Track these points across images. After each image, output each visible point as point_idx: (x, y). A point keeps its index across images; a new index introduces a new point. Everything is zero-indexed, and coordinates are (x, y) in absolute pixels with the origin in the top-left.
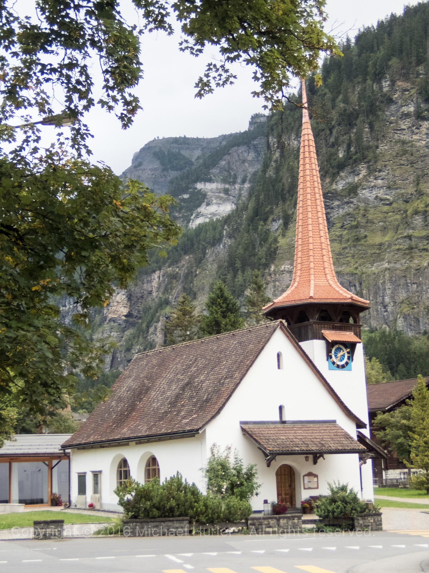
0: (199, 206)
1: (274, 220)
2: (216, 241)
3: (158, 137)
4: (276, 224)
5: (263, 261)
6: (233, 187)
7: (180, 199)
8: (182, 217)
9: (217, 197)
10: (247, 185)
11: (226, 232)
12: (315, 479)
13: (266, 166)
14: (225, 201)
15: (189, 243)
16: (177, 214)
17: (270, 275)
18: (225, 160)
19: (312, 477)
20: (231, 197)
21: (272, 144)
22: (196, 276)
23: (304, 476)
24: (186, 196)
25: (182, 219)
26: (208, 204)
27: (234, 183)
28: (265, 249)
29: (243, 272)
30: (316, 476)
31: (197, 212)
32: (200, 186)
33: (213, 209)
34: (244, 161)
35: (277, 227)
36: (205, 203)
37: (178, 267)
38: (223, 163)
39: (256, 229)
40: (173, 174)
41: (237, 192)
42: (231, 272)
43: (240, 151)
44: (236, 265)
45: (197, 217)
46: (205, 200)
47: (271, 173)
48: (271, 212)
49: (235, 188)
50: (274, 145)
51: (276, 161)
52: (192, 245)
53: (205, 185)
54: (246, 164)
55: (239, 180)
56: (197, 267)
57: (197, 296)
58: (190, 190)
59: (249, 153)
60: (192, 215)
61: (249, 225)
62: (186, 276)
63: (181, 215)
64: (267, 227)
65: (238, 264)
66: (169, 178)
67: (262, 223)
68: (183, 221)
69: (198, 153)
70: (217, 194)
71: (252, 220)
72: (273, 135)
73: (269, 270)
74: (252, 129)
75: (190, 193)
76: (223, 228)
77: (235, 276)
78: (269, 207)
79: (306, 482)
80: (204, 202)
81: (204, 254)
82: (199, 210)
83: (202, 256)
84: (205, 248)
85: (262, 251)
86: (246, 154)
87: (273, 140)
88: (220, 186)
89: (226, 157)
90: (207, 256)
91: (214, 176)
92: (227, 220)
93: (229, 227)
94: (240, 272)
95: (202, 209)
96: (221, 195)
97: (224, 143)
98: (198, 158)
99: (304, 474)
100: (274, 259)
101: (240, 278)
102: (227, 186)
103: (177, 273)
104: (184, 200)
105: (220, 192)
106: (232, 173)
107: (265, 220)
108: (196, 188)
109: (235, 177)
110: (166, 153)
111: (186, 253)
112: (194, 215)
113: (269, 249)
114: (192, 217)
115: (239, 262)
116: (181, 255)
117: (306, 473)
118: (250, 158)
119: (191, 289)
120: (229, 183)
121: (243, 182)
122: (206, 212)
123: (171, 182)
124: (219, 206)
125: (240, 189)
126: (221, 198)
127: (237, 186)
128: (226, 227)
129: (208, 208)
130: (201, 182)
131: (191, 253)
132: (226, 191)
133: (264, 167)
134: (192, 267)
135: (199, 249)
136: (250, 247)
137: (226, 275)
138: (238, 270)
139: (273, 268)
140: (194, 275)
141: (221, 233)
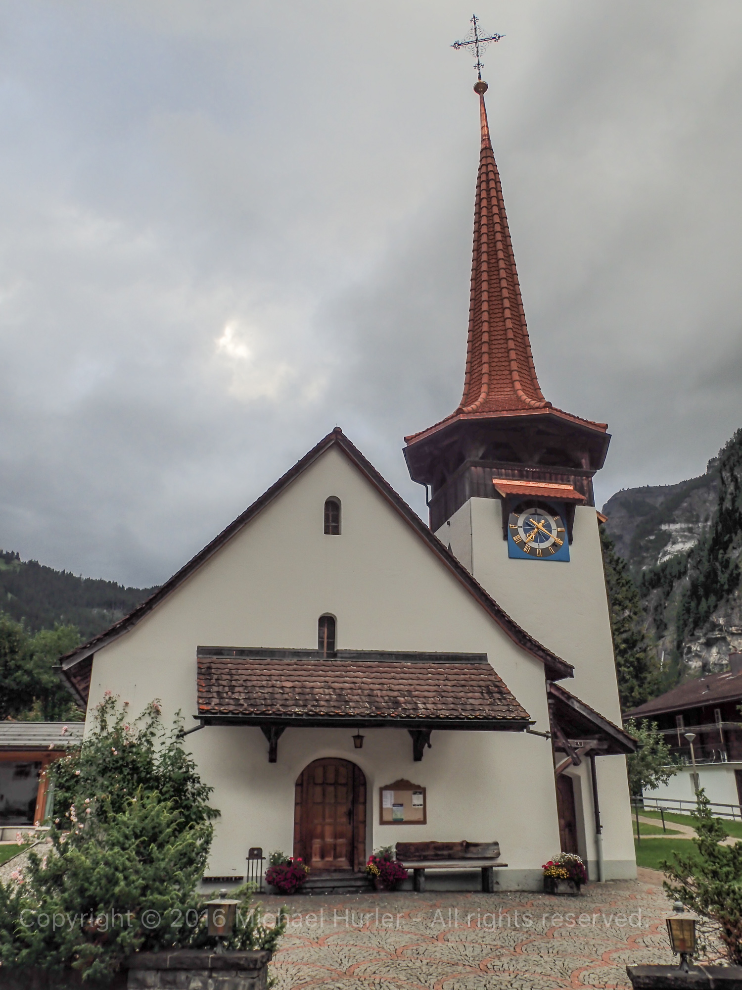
0: (666, 545)
1: (734, 548)
2: (681, 574)
3: (623, 489)
4: (737, 552)
5: (726, 587)
6: (697, 526)
7: (646, 540)
8: (651, 556)
9: (682, 536)
10: (709, 523)
11: (691, 565)
12: (417, 800)
13: (722, 500)
14: (689, 539)
15: (656, 578)
16: (645, 554)
17: (735, 600)
18: (686, 502)
19: (405, 795)
20: (696, 535)
21: (725, 478)
22: (665, 608)
23: (382, 790)
24: (652, 538)
25: (650, 559)
26: (674, 543)
27: (697, 521)
28: (726, 575)
29: (707, 599)
30: (421, 790)
31: (664, 551)
32: (664, 527)
33: (679, 547)
34: (705, 502)
35: (737, 555)
36: (671, 542)
37: (647, 601)
38: (685, 504)
39: (716, 559)
40: (639, 520)
41: (700, 530)
42: (695, 599)
43: (700, 493)
44: (699, 593)
45: (664, 555)
46: (671, 540)
47: (728, 505)
48: (730, 540)
49: (699, 527)
50: (727, 479)
51: (731, 494)
52: (659, 579)
53: (669, 526)
54: (708, 504)
55: (702, 519)
56: (666, 599)
57: (668, 626)
58: (655, 532)
59: (709, 493)
60: (659, 554)
61: (710, 555)
62: (656, 609)
63: (649, 555)
64: (727, 556)
65: (701, 591)
66: (635, 524)
67: (721, 551)
68: (652, 560)
69: (661, 499)
70: (682, 533)
71: (712, 551)
72: (725, 470)
73: (733, 595)
74: (710, 473)
75: (656, 535)
76: (687, 562)
77: (698, 604)
78: (728, 535)
79: (388, 804)
80: (669, 541)
81: (671, 586)
82: (666, 549)
83: (670, 589)
84: (672, 582)
85: (723, 578)
86: (706, 495)
87: (726, 475)
88: (684, 526)
89: (688, 499)
90: (674, 589)
91: (677, 517)
92: (690, 553)
93: (692, 560)
94: (703, 599)
95: (669, 548)
96: (686, 533)
97: (685, 488)
98: (662, 503)
99: (383, 785)
100: (737, 584)
101: (704, 605)
102: (690, 525)
103: (647, 606)
104: (650, 541)
105: (684, 532)
106: (695, 513)
107: (725, 549)
108: (661, 530)
109: (698, 517)
110: (632, 502)
111: (653, 587)
112: (661, 554)
113: (731, 575)
114: (660, 556)
115: (702, 590)
116: (649, 590)
117: (389, 781)
118: (711, 498)
119: (661, 620)
120: (692, 522)
121: (706, 520)
122: (672, 550)
123: (638, 526)
124: (684, 544)
125: (704, 527)
126: (685, 537)
127: (700, 525)
128: (690, 560)
129: (674, 546)
130: (665, 524)
131: (659, 587)
132: (690, 530)
133: (720, 500)
134: (661, 600)
135: (666, 583)
136: (712, 576)
137: (690, 603)
138: (701, 598)
139: (736, 593)
140: (663, 606)
141: (686, 567)
